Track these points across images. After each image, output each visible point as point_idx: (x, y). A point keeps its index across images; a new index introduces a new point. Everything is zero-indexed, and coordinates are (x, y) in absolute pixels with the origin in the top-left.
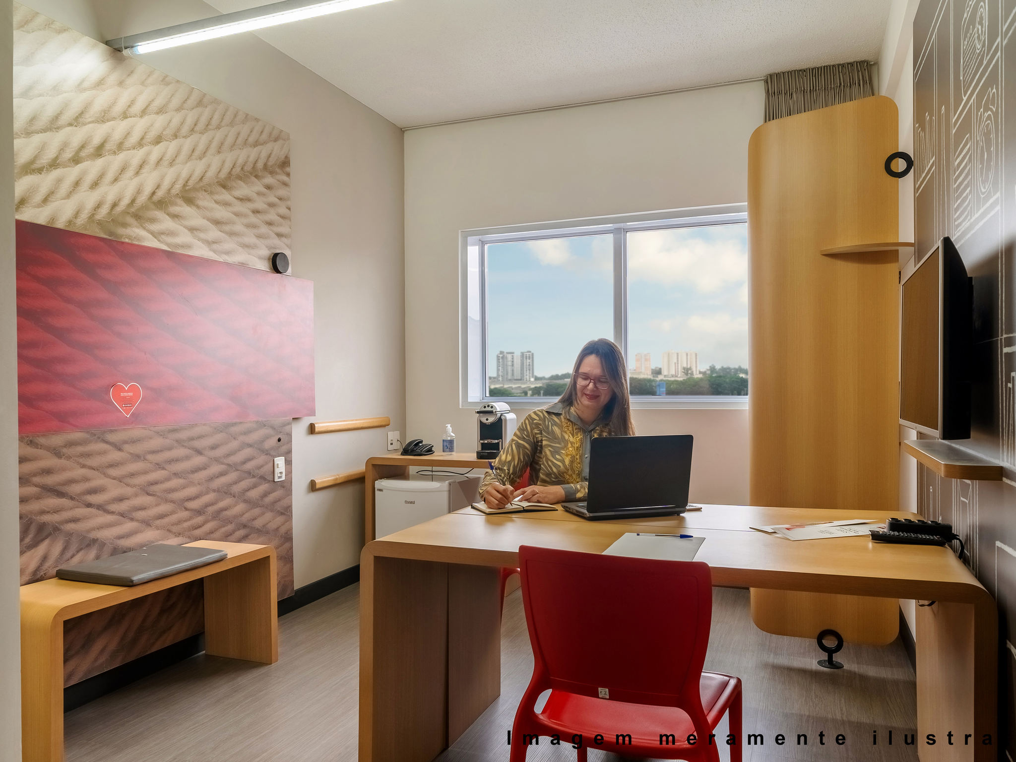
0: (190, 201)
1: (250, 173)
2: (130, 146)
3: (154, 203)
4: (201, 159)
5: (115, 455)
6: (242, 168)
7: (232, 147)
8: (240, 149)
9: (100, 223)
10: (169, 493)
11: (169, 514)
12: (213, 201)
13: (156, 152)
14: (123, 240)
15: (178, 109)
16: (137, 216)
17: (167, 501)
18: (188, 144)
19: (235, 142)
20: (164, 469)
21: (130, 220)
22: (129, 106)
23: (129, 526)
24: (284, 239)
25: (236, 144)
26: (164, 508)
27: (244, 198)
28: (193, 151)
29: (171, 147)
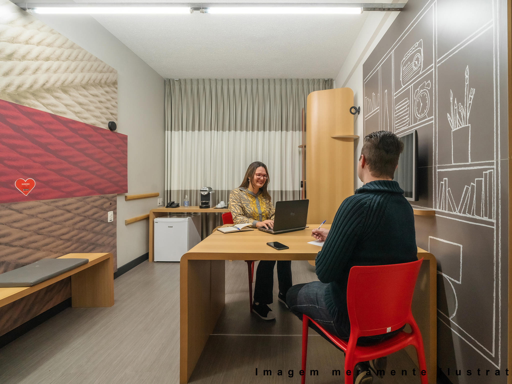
0: (65, 92)
1: (99, 84)
2: (30, 59)
3: (44, 89)
4: (72, 73)
5: (18, 216)
6: (94, 81)
7: (89, 71)
8: (93, 72)
9: (9, 94)
10: (52, 232)
11: (51, 243)
12: (78, 94)
13: (46, 65)
14: (24, 105)
15: (60, 47)
16: (34, 94)
17: (50, 237)
18: (65, 65)
19: (90, 69)
20: (48, 221)
21: (28, 95)
22: (30, 39)
23: (26, 252)
24: (114, 116)
26: (47, 240)
27: (94, 95)
28: (68, 68)
29: (56, 64)
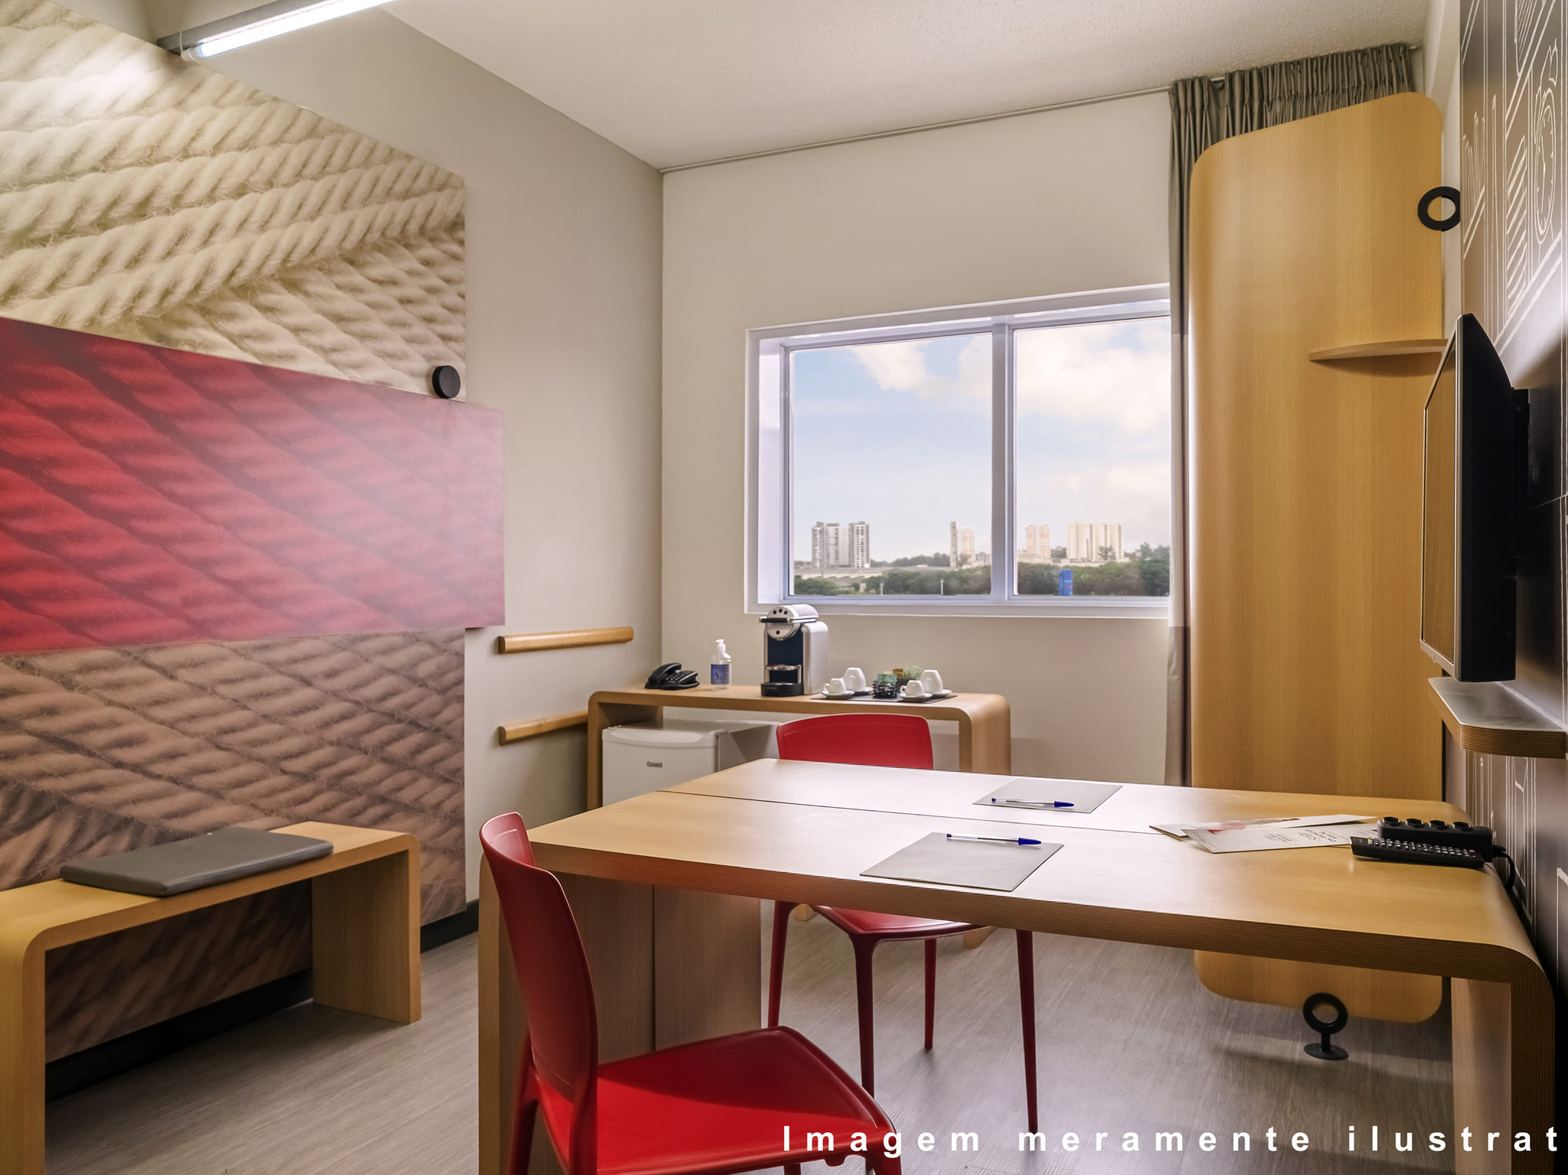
0: (293, 286)
1: (399, 240)
2: (193, 201)
3: (233, 289)
4: (312, 219)
5: (165, 687)
6: (383, 234)
7: (366, 201)
8: (380, 203)
9: (142, 322)
10: (255, 746)
11: (254, 779)
12: (334, 286)
13: (237, 209)
14: (180, 348)
15: (276, 142)
16: (204, 310)
17: (250, 759)
18: (290, 197)
19: (371, 192)
20: (245, 708)
21: (191, 316)
22: (193, 139)
23: (186, 798)
24: (453, 344)
25: (372, 195)
26: (244, 770)
27: (385, 279)
28: (300, 207)
29: (263, 202)
